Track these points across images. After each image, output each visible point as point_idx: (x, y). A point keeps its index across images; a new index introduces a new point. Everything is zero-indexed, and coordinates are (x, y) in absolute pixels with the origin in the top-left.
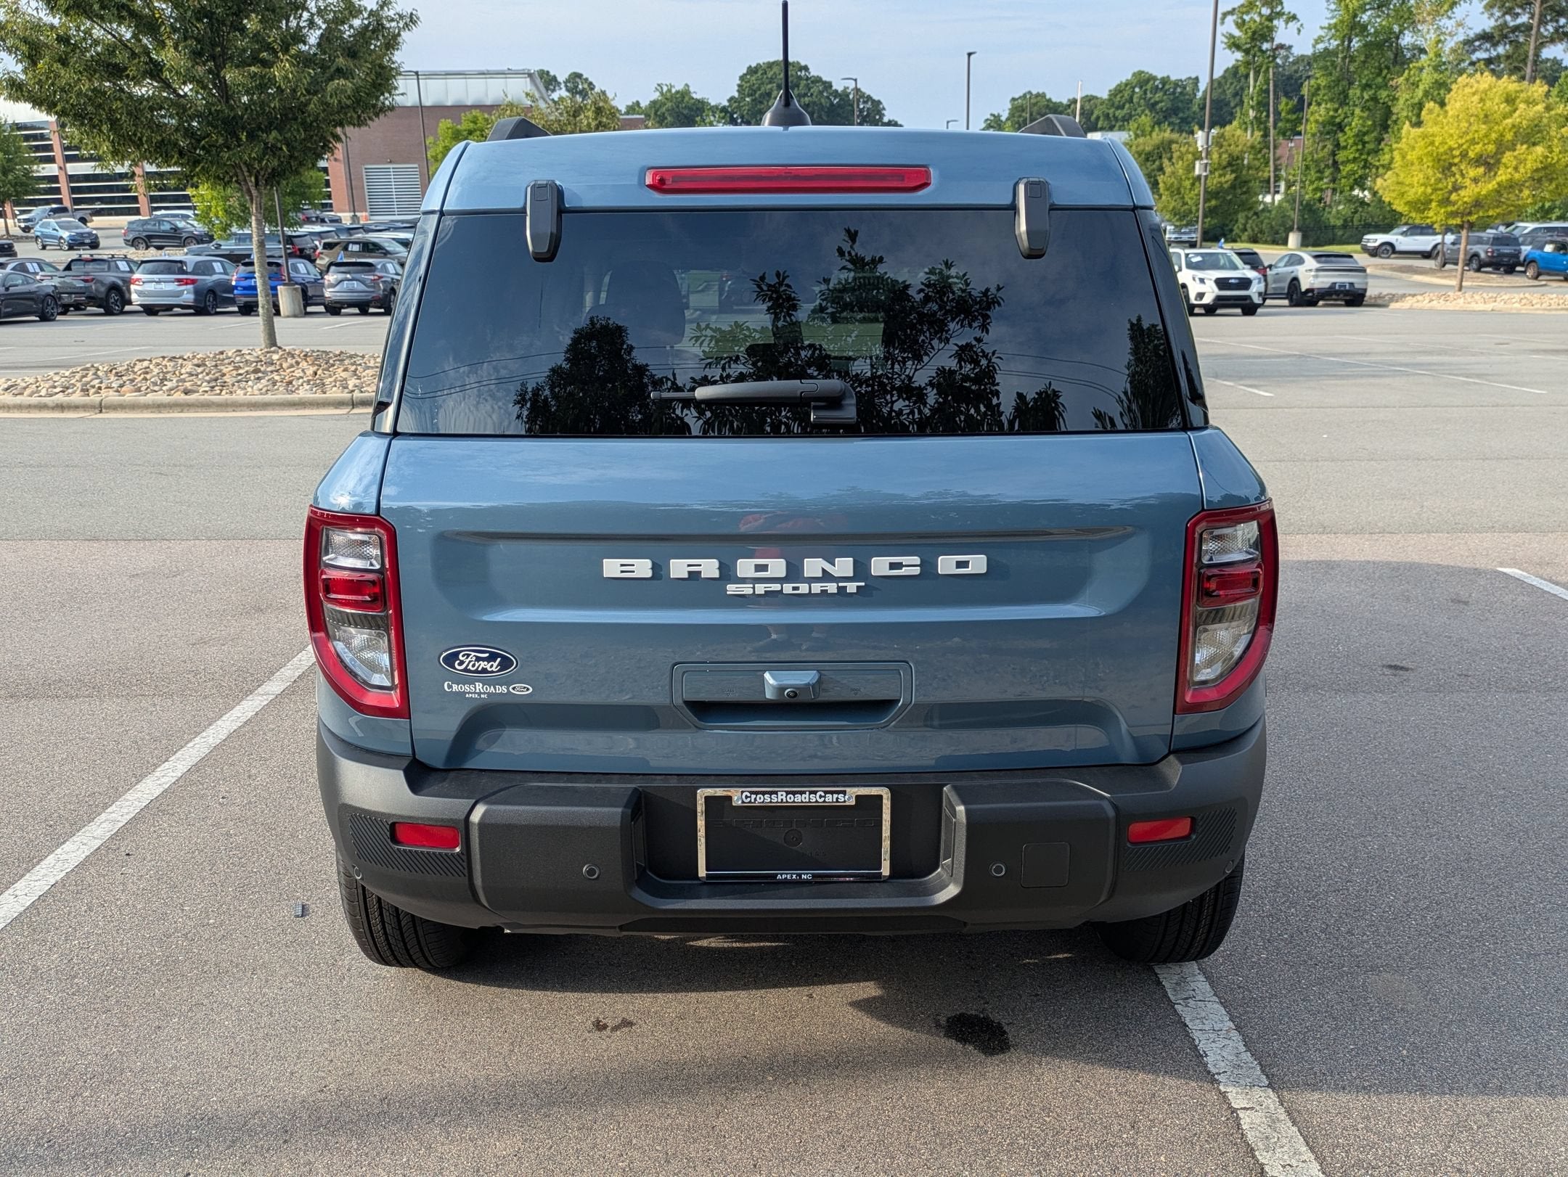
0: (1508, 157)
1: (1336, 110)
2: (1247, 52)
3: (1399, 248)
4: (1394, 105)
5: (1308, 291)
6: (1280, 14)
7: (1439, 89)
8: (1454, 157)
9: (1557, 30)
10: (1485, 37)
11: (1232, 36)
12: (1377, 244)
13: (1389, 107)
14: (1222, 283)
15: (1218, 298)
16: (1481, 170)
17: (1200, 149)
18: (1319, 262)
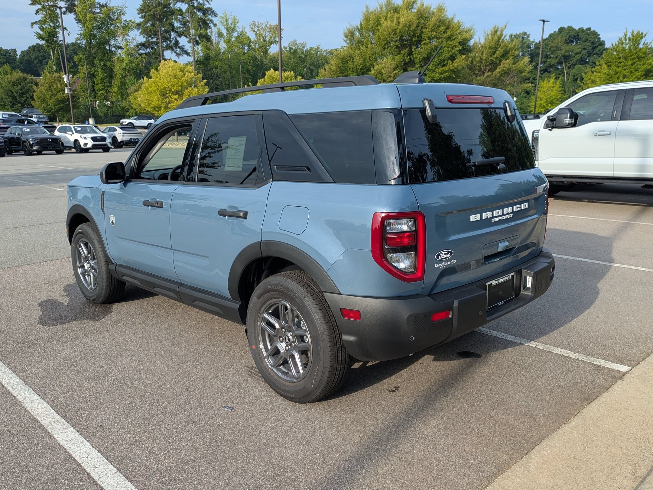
0: (186, 92)
1: (91, 69)
2: (47, 41)
3: (135, 125)
4: (114, 68)
5: (121, 142)
6: (58, 27)
7: (132, 63)
8: (167, 91)
9: (167, 45)
10: (143, 45)
11: (38, 34)
12: (126, 123)
13: (112, 69)
14: (94, 139)
15: (94, 145)
16: (177, 96)
17: (66, 82)
18: (123, 130)
